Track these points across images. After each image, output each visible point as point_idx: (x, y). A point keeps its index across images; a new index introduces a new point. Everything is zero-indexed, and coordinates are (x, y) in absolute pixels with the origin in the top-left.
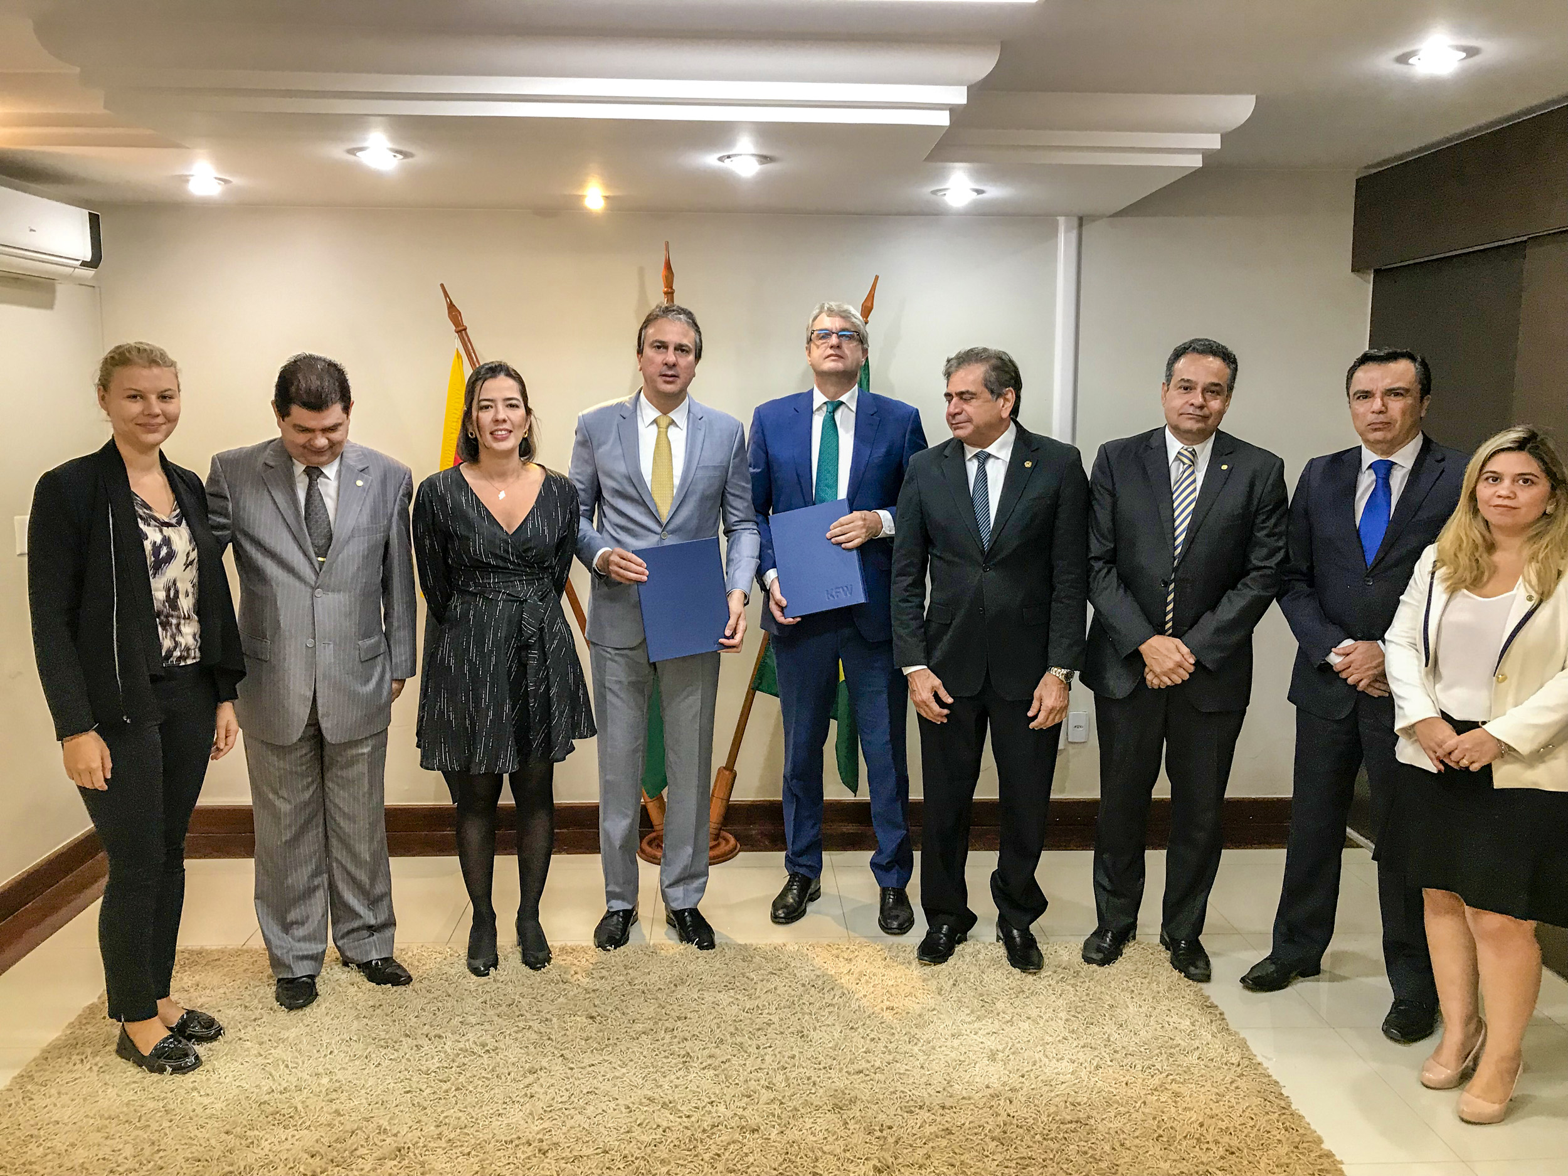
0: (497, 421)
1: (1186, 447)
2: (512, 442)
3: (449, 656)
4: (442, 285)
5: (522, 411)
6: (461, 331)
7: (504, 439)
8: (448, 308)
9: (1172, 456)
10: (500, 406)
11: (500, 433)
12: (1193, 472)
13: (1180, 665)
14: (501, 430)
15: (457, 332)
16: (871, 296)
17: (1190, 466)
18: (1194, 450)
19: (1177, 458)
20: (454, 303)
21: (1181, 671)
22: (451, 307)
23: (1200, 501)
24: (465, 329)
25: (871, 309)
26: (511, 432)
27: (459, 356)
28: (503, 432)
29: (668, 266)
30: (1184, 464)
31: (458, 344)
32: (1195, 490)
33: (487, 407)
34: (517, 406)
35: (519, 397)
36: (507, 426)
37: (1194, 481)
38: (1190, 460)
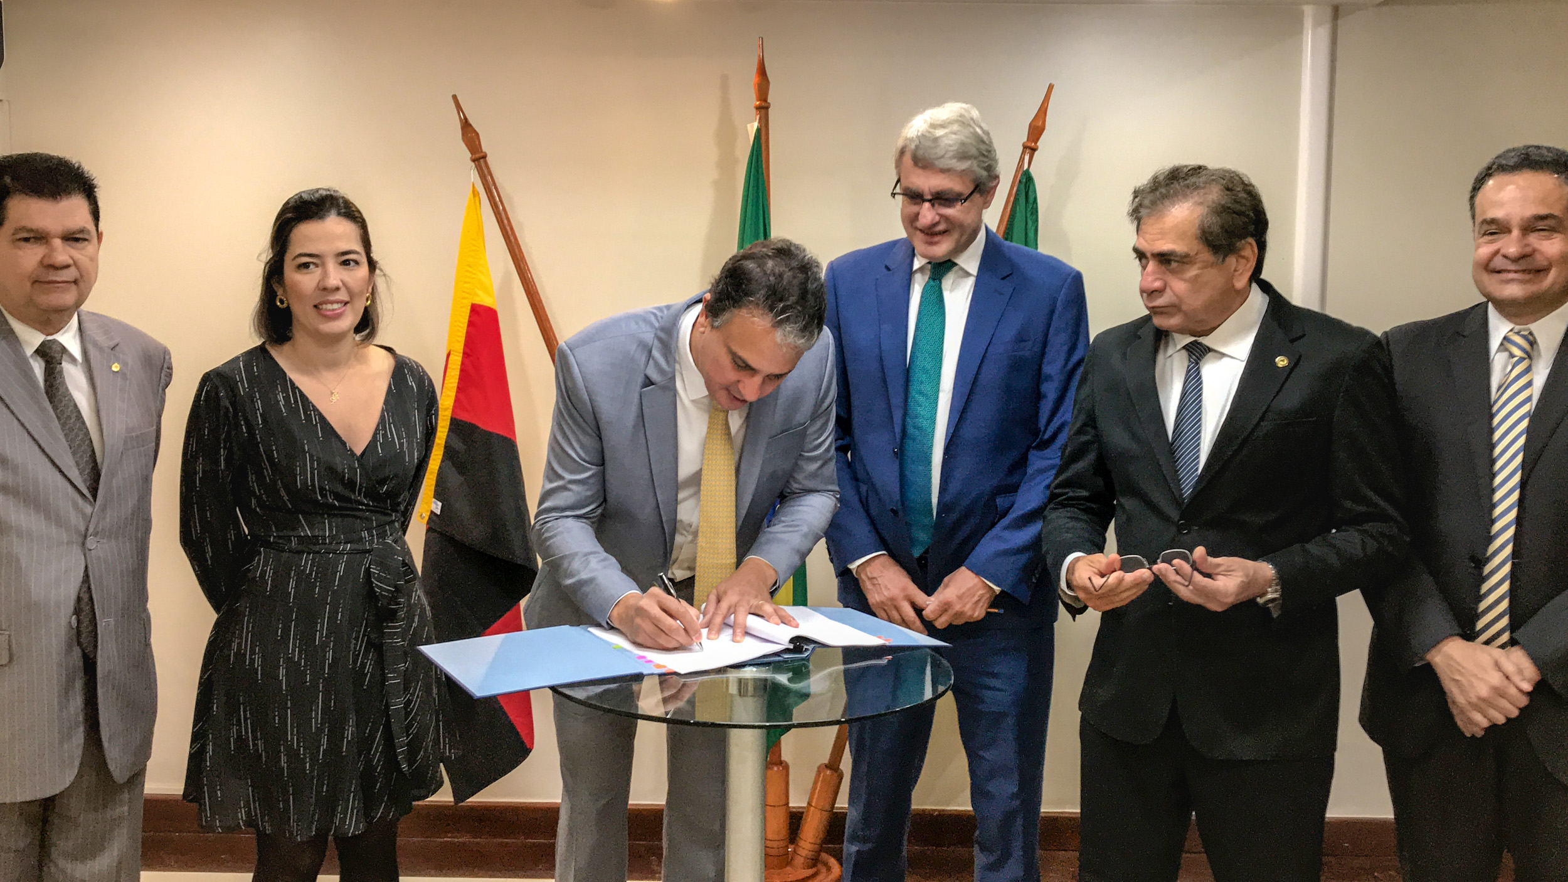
0: (325, 289)
1: (1517, 328)
2: (349, 319)
3: (253, 652)
4: (455, 97)
5: (364, 270)
6: (479, 159)
7: (337, 317)
8: (463, 128)
9: (1495, 343)
10: (332, 266)
11: (329, 307)
12: (1528, 370)
13: (1499, 692)
14: (332, 303)
15: (474, 161)
16: (1043, 111)
17: (1522, 359)
18: (1531, 333)
19: (1502, 347)
20: (471, 121)
21: (1504, 703)
22: (466, 125)
23: (1536, 418)
24: (484, 157)
25: (1043, 129)
26: (346, 303)
27: (475, 193)
28: (336, 306)
29: (762, 72)
30: (1512, 356)
31: (474, 176)
32: (1529, 399)
33: (306, 266)
34: (357, 262)
35: (358, 247)
36: (342, 296)
37: (1529, 384)
38: (1526, 352)
